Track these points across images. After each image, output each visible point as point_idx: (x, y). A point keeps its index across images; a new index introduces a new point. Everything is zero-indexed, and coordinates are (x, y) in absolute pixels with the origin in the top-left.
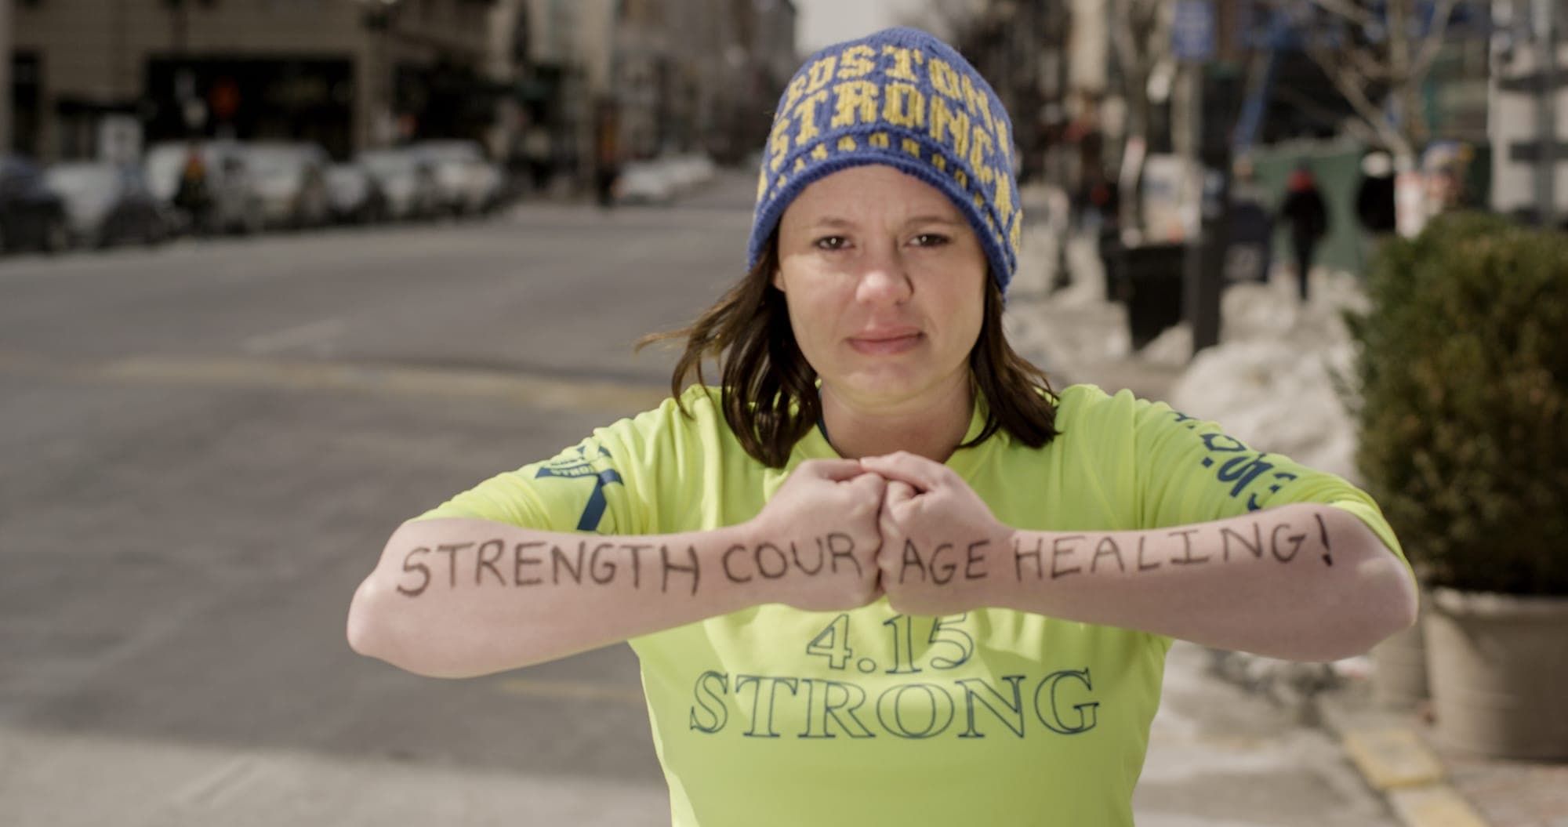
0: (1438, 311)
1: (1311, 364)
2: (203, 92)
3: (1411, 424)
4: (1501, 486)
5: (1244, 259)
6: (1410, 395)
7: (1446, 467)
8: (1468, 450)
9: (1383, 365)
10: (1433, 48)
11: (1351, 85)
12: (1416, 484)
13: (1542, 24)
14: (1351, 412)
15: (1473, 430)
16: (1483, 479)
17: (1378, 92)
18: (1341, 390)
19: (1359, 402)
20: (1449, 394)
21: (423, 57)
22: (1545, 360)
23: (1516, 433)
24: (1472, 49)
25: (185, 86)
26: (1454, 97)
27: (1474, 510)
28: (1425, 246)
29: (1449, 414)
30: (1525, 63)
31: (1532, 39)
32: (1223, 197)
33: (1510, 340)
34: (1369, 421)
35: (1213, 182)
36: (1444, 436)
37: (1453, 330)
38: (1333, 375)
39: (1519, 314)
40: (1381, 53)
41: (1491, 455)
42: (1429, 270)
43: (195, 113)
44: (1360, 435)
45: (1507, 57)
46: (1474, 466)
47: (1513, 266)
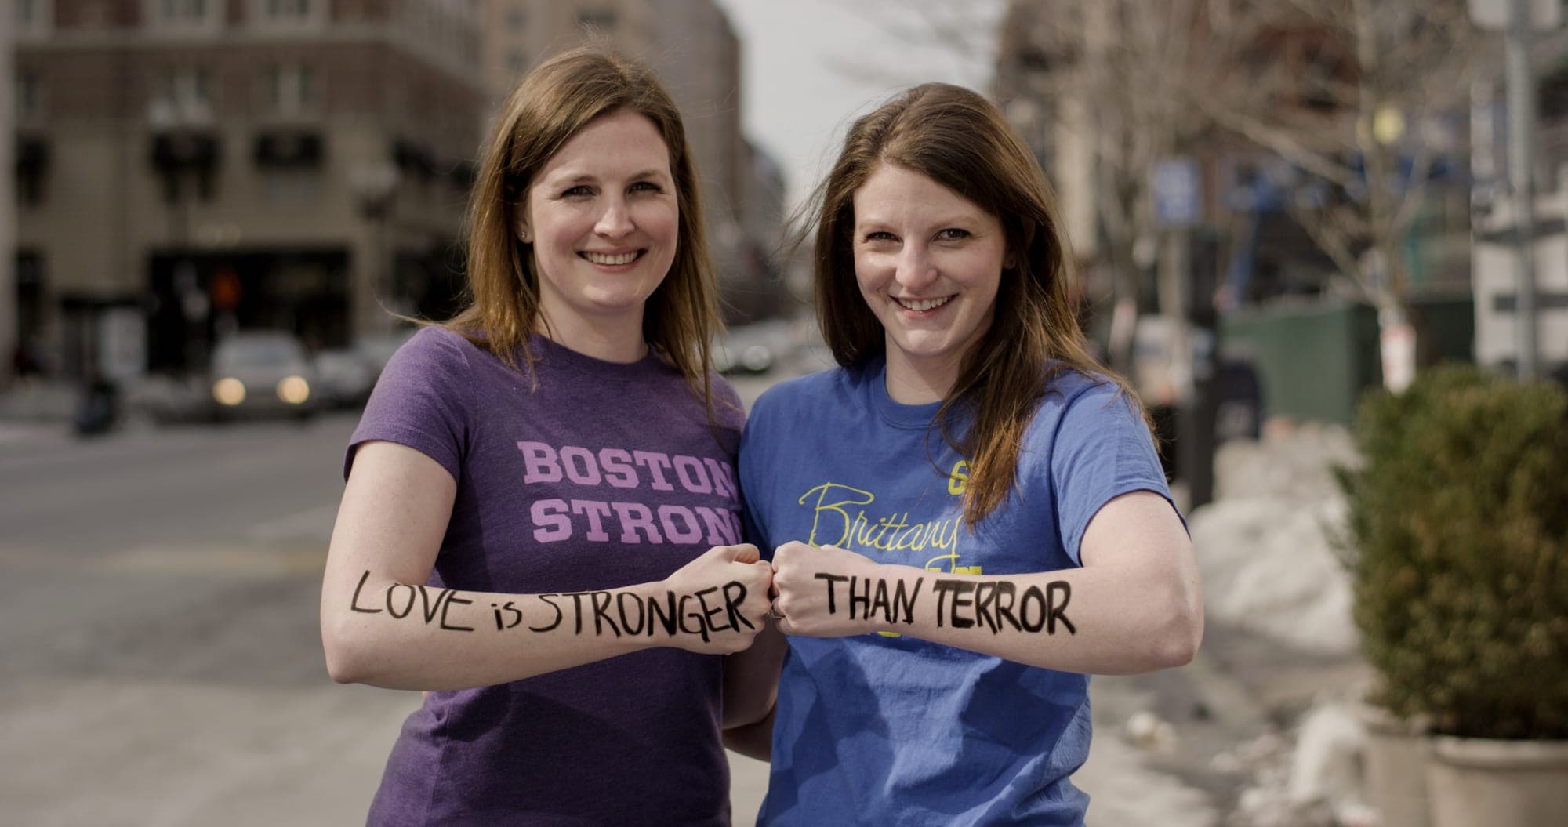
0: (1429, 465)
1: (1305, 521)
2: (204, 283)
3: (1406, 576)
4: (1498, 633)
5: (1235, 418)
6: (1402, 547)
7: (1444, 615)
8: (1462, 601)
9: (1376, 521)
10: (1414, 205)
11: (1332, 242)
12: (1414, 636)
13: (1519, 176)
14: (1346, 566)
15: (1466, 580)
16: (1481, 628)
17: (1360, 246)
18: (1335, 545)
19: (1356, 555)
20: (1442, 544)
21: (420, 243)
22: (1536, 508)
23: (1510, 582)
24: (1451, 205)
25: (186, 279)
26: (1438, 250)
27: (1472, 658)
28: (1412, 400)
29: (1443, 565)
30: (1505, 214)
31: (1510, 191)
32: (1214, 357)
33: (1502, 492)
34: (1363, 574)
35: (1201, 341)
36: (1441, 588)
37: (1444, 481)
38: (1326, 529)
39: (1511, 463)
40: (1362, 211)
41: (1485, 602)
42: (1417, 424)
43: (196, 305)
44: (1357, 589)
45: (1487, 210)
46: (1470, 615)
47: (1501, 415)
